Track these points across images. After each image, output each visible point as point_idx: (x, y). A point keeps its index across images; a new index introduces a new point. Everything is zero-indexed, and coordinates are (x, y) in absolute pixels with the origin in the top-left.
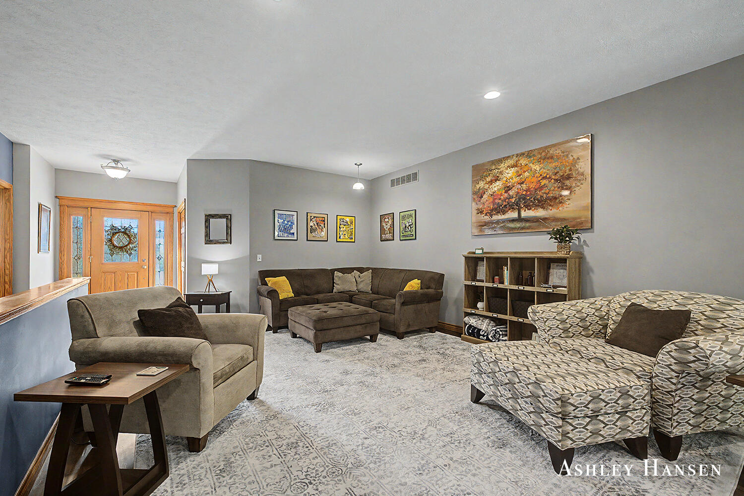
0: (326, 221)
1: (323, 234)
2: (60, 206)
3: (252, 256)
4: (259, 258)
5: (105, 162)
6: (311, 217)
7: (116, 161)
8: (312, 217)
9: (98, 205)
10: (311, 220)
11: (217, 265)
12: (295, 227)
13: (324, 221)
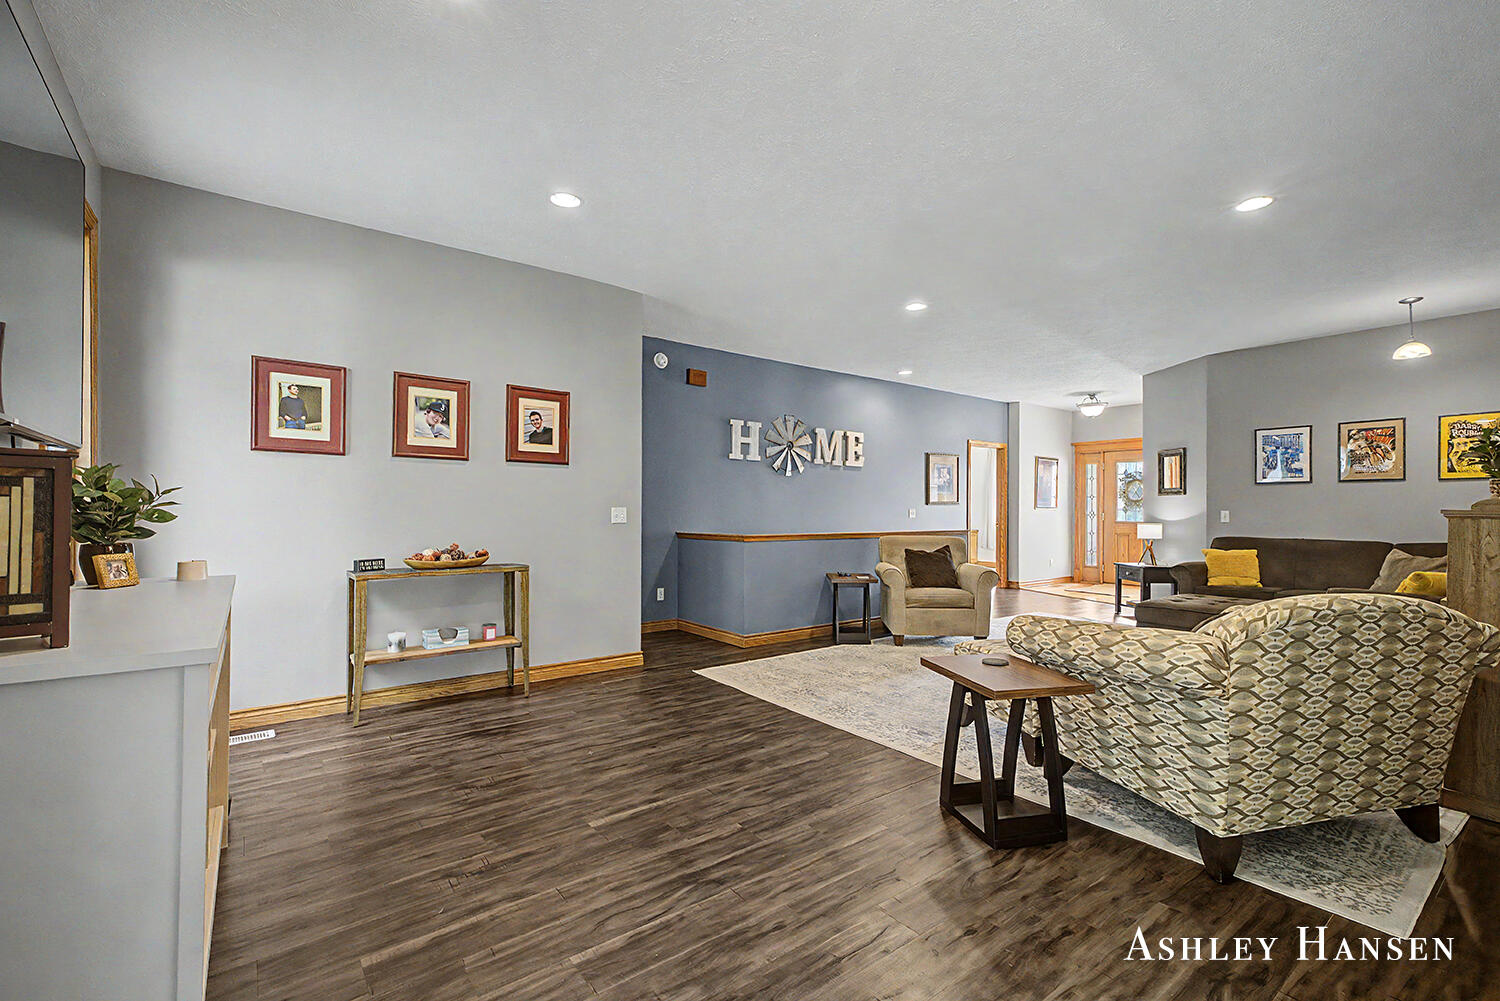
0: (1399, 435)
1: (1388, 465)
2: (1076, 453)
3: (1212, 514)
4: (1225, 517)
5: (1080, 400)
6: (1350, 431)
7: (1092, 396)
8: (1353, 432)
9: (1110, 447)
10: (1350, 438)
11: (1160, 526)
12: (1304, 456)
13: (1393, 435)
